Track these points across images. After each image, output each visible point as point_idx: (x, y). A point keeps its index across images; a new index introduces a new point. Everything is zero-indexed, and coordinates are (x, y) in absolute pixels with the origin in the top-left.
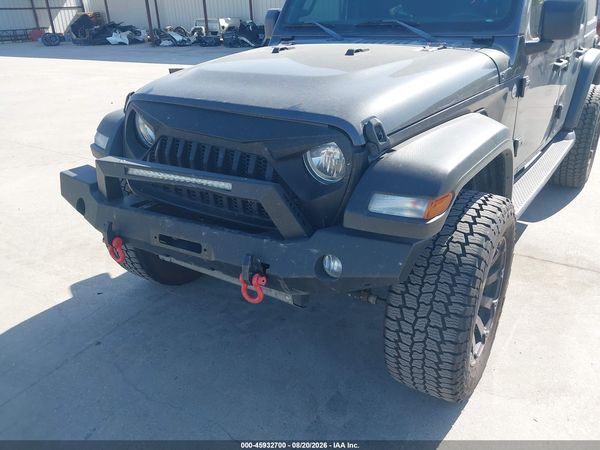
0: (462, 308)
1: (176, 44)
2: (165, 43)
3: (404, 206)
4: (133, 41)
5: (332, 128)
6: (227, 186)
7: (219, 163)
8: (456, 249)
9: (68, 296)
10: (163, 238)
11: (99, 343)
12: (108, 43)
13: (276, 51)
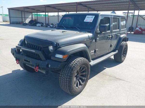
0: (70, 75)
1: (51, 27)
2: (48, 27)
3: (60, 56)
4: (42, 26)
5: (51, 43)
6: (34, 51)
7: (37, 49)
8: (71, 65)
9: (11, 72)
10: (25, 60)
11: (13, 80)
12: (36, 26)
13: (52, 31)
